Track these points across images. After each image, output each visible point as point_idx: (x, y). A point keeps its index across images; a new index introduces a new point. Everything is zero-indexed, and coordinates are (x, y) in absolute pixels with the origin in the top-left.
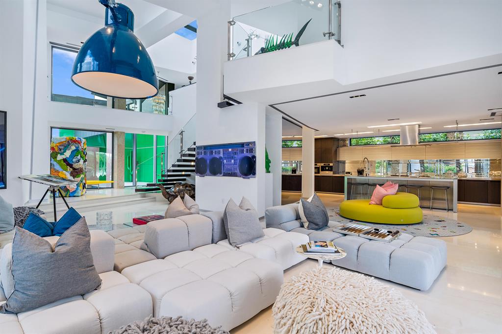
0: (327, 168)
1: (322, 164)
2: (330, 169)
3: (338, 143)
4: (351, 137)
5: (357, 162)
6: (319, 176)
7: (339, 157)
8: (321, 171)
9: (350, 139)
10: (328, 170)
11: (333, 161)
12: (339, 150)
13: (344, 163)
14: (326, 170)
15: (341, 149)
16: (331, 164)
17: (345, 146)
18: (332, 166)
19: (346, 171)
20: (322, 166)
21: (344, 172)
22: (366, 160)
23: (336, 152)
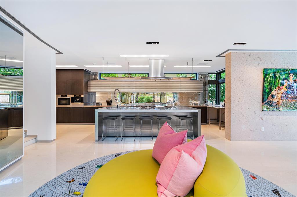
0: (78, 99)
1: (73, 96)
2: (81, 100)
3: (89, 76)
4: (101, 71)
5: (105, 94)
6: (69, 107)
7: (90, 89)
8: (72, 102)
9: (100, 74)
10: (79, 101)
11: (84, 92)
12: (90, 82)
13: (95, 94)
14: (76, 101)
15: (92, 81)
16: (82, 96)
17: (95, 79)
18: (82, 98)
19: (97, 101)
20: (72, 98)
21: (94, 102)
22: (117, 91)
23: (87, 84)
